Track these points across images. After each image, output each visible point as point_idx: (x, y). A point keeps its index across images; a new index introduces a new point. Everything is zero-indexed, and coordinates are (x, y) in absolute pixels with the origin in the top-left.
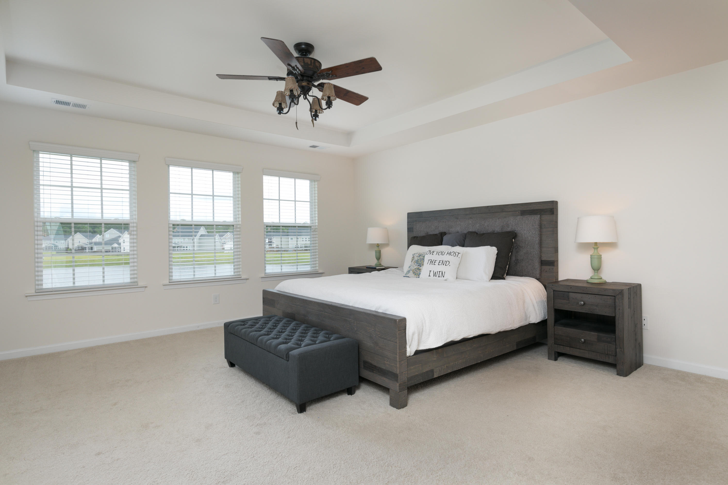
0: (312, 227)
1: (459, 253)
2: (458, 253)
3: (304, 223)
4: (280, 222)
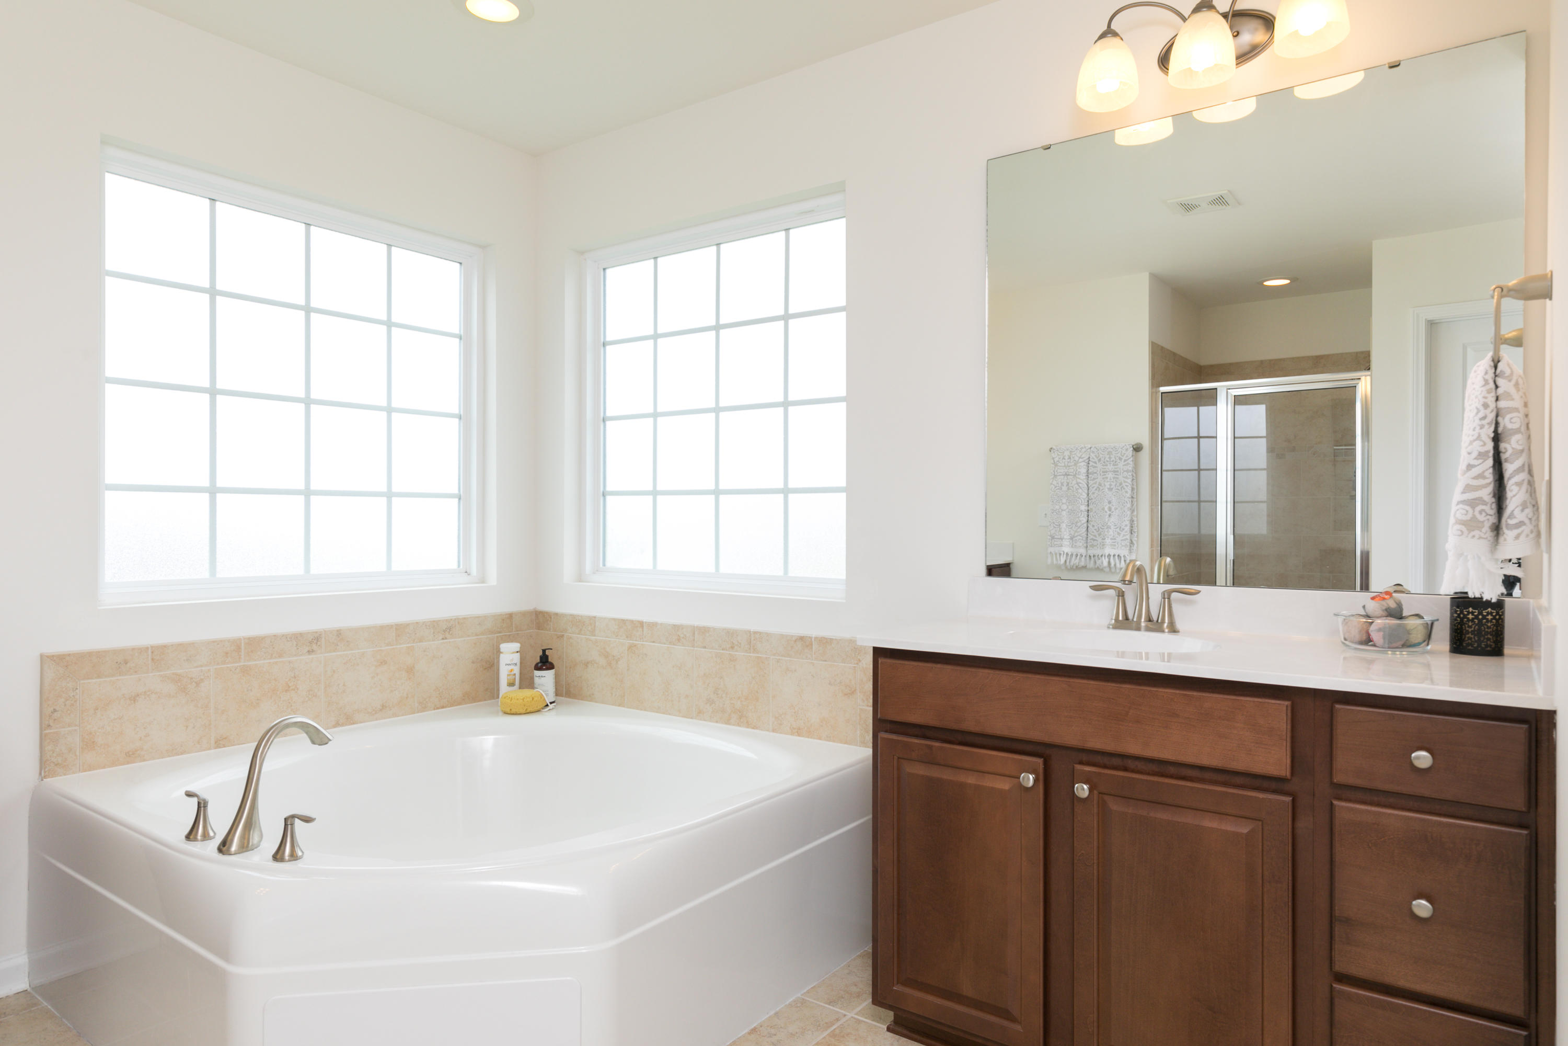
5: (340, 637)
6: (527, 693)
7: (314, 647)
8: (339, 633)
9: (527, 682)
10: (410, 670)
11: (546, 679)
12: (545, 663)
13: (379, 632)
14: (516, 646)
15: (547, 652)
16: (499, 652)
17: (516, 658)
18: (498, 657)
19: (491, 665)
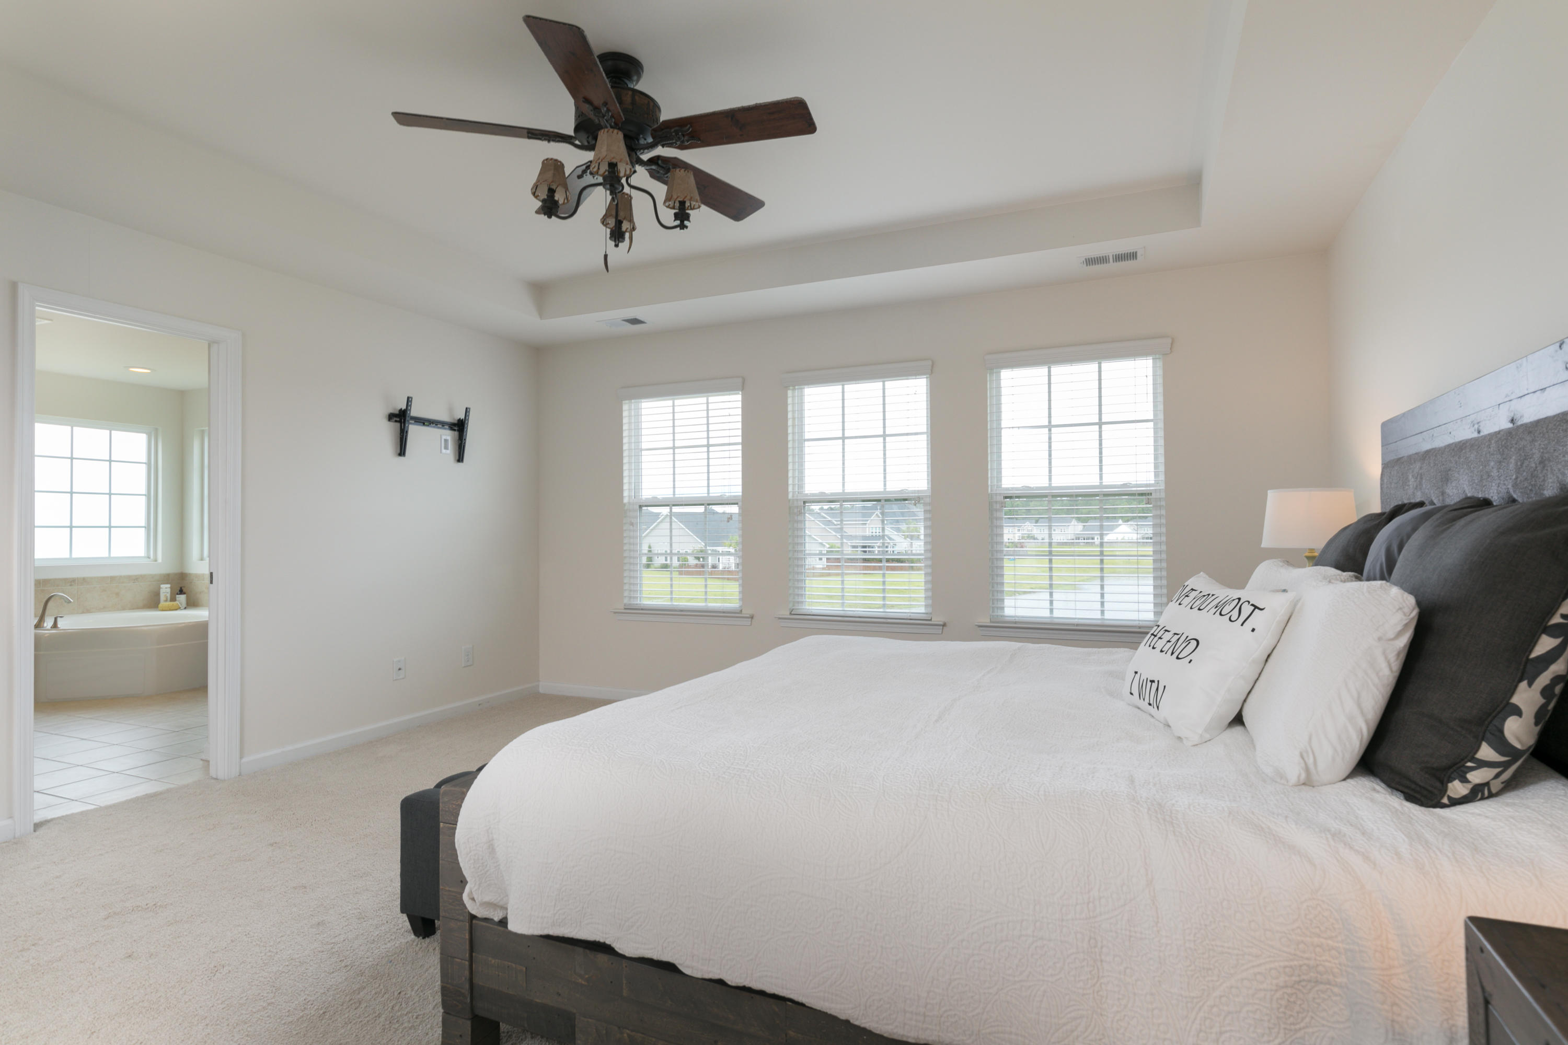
0: (1154, 496)
1: (1256, 607)
2: (1253, 608)
3: (1125, 485)
4: (1050, 484)
5: (84, 580)
6: (174, 603)
7: (73, 584)
8: (84, 579)
9: (173, 599)
10: (117, 594)
11: (182, 598)
12: (181, 592)
13: (103, 579)
14: (169, 586)
15: (183, 588)
16: (160, 588)
17: (169, 590)
18: (160, 590)
19: (157, 594)
